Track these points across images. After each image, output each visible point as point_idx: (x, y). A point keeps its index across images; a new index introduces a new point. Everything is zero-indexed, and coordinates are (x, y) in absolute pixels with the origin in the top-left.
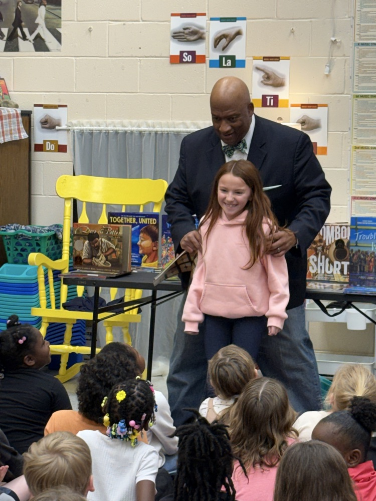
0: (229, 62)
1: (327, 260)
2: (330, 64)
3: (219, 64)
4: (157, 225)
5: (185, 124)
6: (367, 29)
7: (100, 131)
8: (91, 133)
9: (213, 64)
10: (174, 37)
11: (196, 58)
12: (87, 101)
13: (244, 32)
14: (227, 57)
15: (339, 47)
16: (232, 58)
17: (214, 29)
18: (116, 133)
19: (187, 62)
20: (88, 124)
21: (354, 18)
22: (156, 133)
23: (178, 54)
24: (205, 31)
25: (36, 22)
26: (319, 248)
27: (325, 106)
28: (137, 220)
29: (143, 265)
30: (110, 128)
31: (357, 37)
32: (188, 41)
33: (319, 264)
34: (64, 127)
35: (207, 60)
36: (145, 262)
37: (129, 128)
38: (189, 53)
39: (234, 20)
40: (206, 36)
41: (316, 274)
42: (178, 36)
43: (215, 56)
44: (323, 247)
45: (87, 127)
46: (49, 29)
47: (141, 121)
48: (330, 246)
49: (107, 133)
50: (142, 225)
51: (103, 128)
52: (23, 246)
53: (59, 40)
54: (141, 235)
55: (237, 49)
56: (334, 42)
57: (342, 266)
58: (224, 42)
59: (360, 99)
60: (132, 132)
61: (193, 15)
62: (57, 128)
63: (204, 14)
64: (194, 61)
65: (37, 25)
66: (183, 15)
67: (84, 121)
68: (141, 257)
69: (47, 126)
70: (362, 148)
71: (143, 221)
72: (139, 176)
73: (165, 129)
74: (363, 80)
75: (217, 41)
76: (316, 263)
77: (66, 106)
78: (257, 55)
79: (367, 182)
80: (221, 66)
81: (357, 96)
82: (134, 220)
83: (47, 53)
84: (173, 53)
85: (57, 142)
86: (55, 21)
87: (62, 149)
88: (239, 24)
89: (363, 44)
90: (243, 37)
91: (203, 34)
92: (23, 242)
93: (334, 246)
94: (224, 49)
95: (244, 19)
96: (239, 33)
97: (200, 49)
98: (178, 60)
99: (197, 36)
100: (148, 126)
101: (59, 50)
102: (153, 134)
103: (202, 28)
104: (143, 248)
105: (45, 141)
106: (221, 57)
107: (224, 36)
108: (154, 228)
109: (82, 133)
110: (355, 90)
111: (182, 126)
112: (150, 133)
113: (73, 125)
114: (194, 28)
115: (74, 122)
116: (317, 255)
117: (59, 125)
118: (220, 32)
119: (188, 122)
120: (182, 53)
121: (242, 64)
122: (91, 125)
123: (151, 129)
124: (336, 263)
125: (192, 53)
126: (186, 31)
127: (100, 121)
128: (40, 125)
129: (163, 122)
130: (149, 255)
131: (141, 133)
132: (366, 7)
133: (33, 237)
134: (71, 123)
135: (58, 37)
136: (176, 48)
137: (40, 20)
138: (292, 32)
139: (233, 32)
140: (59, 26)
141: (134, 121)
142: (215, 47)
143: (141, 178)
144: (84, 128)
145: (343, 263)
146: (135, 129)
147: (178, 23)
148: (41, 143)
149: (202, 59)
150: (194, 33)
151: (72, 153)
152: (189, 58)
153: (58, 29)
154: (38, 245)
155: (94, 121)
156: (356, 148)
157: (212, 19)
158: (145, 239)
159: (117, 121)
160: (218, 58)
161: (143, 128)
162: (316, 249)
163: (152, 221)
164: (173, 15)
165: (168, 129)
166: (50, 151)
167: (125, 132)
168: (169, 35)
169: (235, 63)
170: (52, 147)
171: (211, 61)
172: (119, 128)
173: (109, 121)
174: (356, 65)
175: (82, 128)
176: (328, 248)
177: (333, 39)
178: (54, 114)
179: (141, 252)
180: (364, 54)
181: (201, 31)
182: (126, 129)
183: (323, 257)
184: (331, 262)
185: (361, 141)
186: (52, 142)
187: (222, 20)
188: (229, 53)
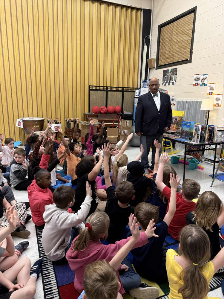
3: (202, 85)
11: (198, 84)
13: (207, 77)
14: (204, 84)
17: (202, 77)
18: (183, 101)
19: (196, 85)
27: (222, 94)
32: (197, 81)
34: (175, 100)
39: (206, 75)
42: (195, 80)
43: (201, 84)
46: (175, 80)
51: (181, 100)
55: (205, 82)
61: (198, 75)
63: (200, 74)
65: (173, 80)
69: (172, 100)
77: (176, 96)
78: (209, 83)
85: (174, 103)
87: (174, 105)
90: (207, 79)
91: (200, 79)
95: (208, 74)
96: (206, 78)
97: (199, 82)
98: (194, 85)
101: (176, 84)
103: (200, 77)
107: (203, 79)
109: (177, 101)
111: (194, 100)
114: (198, 77)
115: (177, 99)
121: (206, 85)
125: (197, 83)
136: (195, 82)
137: (173, 78)
138: (217, 76)
142: (202, 81)
147: (195, 77)
150: (198, 79)
151: (176, 106)
157: (202, 75)
159: (183, 99)
164: (195, 75)
168: (194, 79)
178: (173, 98)
187: (204, 75)
188: (204, 83)
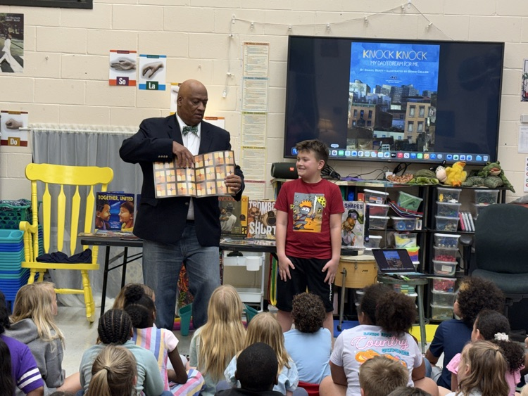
0: (154, 86)
1: (262, 225)
2: (226, 90)
3: (146, 87)
4: (133, 202)
5: (120, 129)
6: (252, 68)
7: (55, 132)
8: (48, 133)
9: (141, 87)
10: (112, 66)
11: (128, 82)
12: (44, 109)
13: (165, 65)
14: (152, 83)
15: (232, 79)
16: (156, 83)
17: (143, 63)
18: (68, 133)
19: (122, 85)
20: (44, 126)
21: (243, 60)
22: (98, 134)
23: (115, 79)
24: (136, 63)
25: (3, 50)
26: (257, 217)
27: (223, 118)
28: (119, 198)
29: (123, 230)
30: (63, 130)
31: (245, 73)
32: (123, 70)
33: (257, 228)
34: (25, 128)
35: (137, 84)
36: (124, 228)
37: (77, 130)
38: (124, 78)
39: (157, 57)
40: (137, 67)
41: (254, 235)
42: (115, 66)
43: (144, 81)
44: (259, 217)
45: (44, 129)
46: (14, 57)
47: (86, 125)
48: (264, 215)
49: (60, 133)
50: (122, 202)
51: (57, 129)
52: (7, 216)
53: (22, 65)
54: (122, 208)
55: (159, 77)
56: (229, 76)
57: (273, 229)
58: (150, 72)
59: (246, 115)
60: (80, 133)
61: (127, 52)
62: (20, 128)
63: (135, 52)
64: (127, 84)
65: (4, 53)
66: (119, 52)
67: (42, 124)
68: (121, 224)
69: (12, 127)
70: (248, 147)
71: (123, 198)
72: (86, 165)
73: (106, 131)
74: (249, 102)
75: (145, 71)
76: (254, 227)
77: (27, 113)
78: (174, 82)
79: (251, 171)
80: (147, 88)
81: (245, 113)
82: (117, 198)
83: (11, 74)
84: (111, 78)
85: (19, 139)
86: (18, 51)
87: (23, 144)
88: (161, 60)
89: (249, 78)
90: (164, 69)
91: (134, 65)
92: (7, 213)
93: (267, 216)
94: (150, 77)
95: (165, 57)
96: (161, 66)
97: (132, 76)
98: (116, 82)
99: (130, 67)
100: (92, 129)
101: (22, 72)
102: (96, 135)
103: (134, 62)
104: (122, 218)
105: (9, 138)
106: (148, 82)
107: (150, 68)
108: (131, 204)
109: (40, 132)
110: (244, 108)
111: (118, 129)
112: (94, 134)
113: (33, 127)
114: (127, 61)
115: (34, 124)
116: (255, 222)
117: (21, 127)
118: (146, 65)
119: (123, 127)
120: (118, 78)
121: (163, 88)
122: (48, 127)
123: (94, 131)
124: (268, 227)
125: (126, 79)
126: (122, 63)
127: (55, 124)
128: (6, 126)
129: (104, 126)
130: (127, 223)
131: (87, 134)
132: (251, 53)
133: (15, 209)
134: (32, 125)
135: (21, 62)
136: (114, 75)
137: (6, 49)
138: (200, 67)
139: (157, 65)
140: (22, 54)
141: (81, 125)
142: (143, 75)
143: (86, 166)
144: (42, 129)
145: (273, 227)
146: (82, 131)
147: (115, 57)
148: (7, 139)
149: (134, 83)
150: (128, 64)
151: (32, 147)
152: (124, 82)
153: (21, 57)
154: (19, 215)
155: (49, 124)
156: (244, 147)
157: (141, 56)
158: (125, 212)
159: (68, 125)
160: (145, 83)
161: (88, 131)
162: (254, 218)
163: (130, 199)
164: (111, 51)
165: (108, 132)
166: (14, 145)
167: (75, 133)
169: (157, 86)
170: (16, 142)
171: (140, 85)
172: (70, 130)
173: (61, 125)
174: (244, 91)
175: (40, 129)
176: (263, 217)
177: (229, 74)
178: (16, 118)
179: (121, 220)
180: (249, 85)
181: (133, 63)
182: (75, 130)
183: (259, 223)
184: (265, 227)
185: (248, 143)
186: (15, 139)
187: (149, 56)
188: (154, 80)
